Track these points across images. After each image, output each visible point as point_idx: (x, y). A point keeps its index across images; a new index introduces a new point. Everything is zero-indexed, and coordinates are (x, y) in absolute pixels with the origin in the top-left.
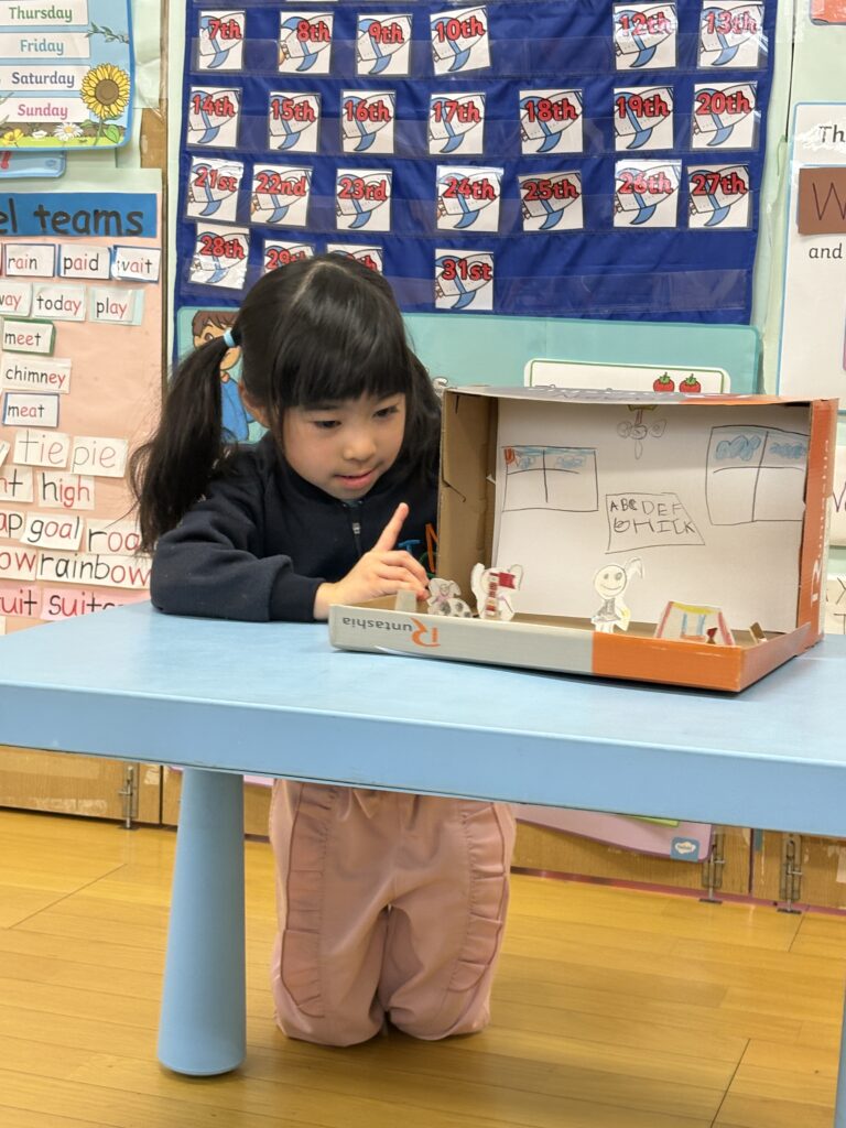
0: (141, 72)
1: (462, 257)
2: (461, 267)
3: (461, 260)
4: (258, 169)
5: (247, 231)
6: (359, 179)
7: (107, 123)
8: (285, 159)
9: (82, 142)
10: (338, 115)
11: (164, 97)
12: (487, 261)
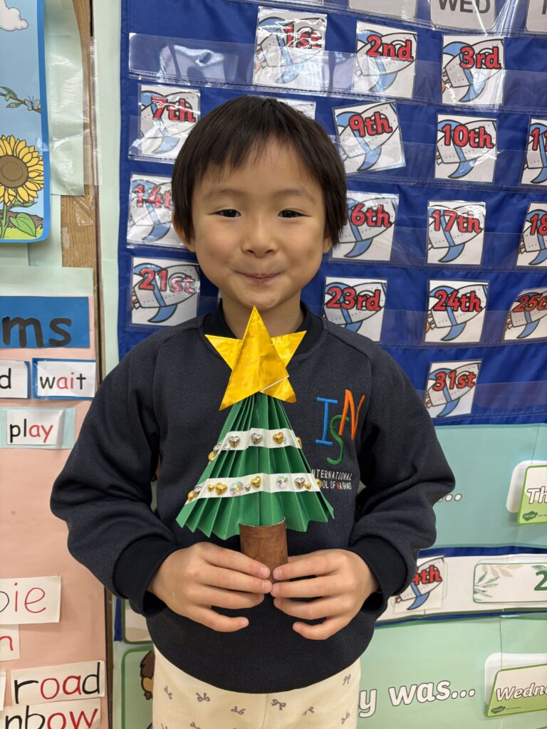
0: (57, 147)
1: (453, 368)
2: (450, 378)
6: (349, 287)
7: (14, 210)
11: (91, 184)
12: (475, 369)
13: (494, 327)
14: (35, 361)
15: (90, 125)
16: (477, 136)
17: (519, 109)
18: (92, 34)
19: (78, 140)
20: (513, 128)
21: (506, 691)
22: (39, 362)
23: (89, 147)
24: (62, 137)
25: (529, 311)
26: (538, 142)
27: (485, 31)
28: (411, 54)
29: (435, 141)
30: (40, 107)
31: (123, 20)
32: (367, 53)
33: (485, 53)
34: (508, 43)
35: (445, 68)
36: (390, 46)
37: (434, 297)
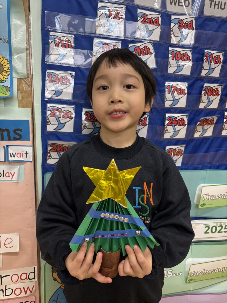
1: (174, 148)
2: (173, 152)
4: (84, 110)
11: (29, 73)
12: (183, 149)
13: (190, 132)
14: (8, 146)
15: (28, 49)
16: (184, 56)
17: (201, 46)
18: (29, 11)
19: (24, 55)
20: (198, 53)
21: (194, 272)
22: (9, 147)
23: (29, 58)
24: (18, 54)
25: (204, 126)
26: (208, 59)
27: (187, 14)
28: (159, 22)
29: (168, 58)
30: (8, 41)
31: (43, 5)
32: (142, 22)
33: (187, 23)
34: (197, 19)
35: (172, 29)
36: (151, 19)
37: (168, 120)
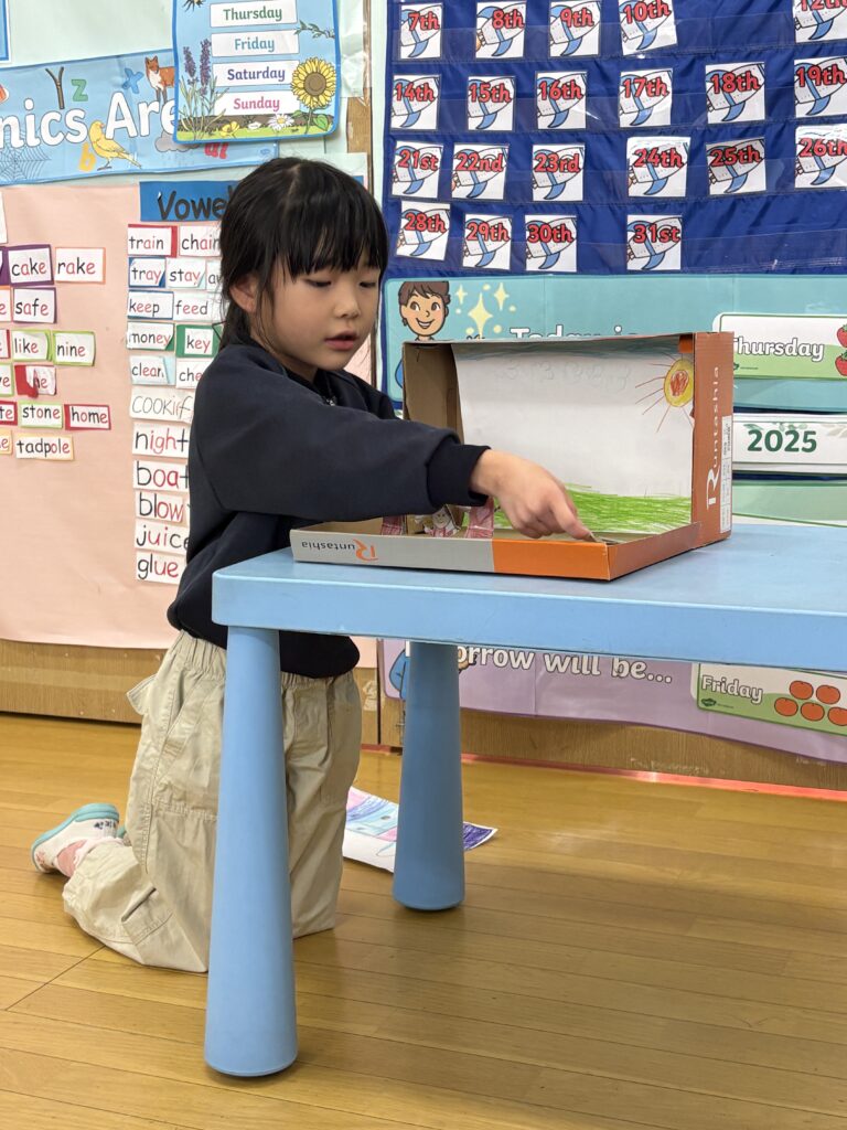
0: (346, 63)
1: (652, 221)
2: (651, 231)
3: (651, 224)
4: (458, 148)
5: (448, 206)
6: (553, 153)
7: (316, 112)
8: (484, 138)
9: (293, 131)
10: (533, 96)
12: (676, 224)
13: (698, 181)
16: (654, 8)
19: (360, 56)
24: (350, 55)
25: (730, 165)
30: (334, 34)
